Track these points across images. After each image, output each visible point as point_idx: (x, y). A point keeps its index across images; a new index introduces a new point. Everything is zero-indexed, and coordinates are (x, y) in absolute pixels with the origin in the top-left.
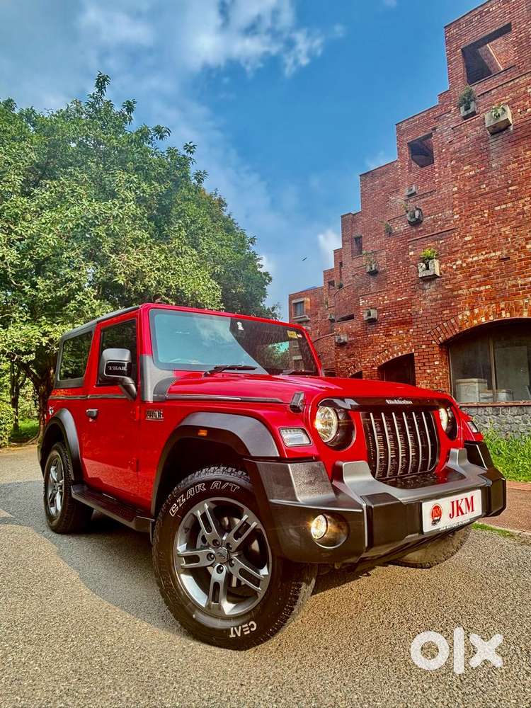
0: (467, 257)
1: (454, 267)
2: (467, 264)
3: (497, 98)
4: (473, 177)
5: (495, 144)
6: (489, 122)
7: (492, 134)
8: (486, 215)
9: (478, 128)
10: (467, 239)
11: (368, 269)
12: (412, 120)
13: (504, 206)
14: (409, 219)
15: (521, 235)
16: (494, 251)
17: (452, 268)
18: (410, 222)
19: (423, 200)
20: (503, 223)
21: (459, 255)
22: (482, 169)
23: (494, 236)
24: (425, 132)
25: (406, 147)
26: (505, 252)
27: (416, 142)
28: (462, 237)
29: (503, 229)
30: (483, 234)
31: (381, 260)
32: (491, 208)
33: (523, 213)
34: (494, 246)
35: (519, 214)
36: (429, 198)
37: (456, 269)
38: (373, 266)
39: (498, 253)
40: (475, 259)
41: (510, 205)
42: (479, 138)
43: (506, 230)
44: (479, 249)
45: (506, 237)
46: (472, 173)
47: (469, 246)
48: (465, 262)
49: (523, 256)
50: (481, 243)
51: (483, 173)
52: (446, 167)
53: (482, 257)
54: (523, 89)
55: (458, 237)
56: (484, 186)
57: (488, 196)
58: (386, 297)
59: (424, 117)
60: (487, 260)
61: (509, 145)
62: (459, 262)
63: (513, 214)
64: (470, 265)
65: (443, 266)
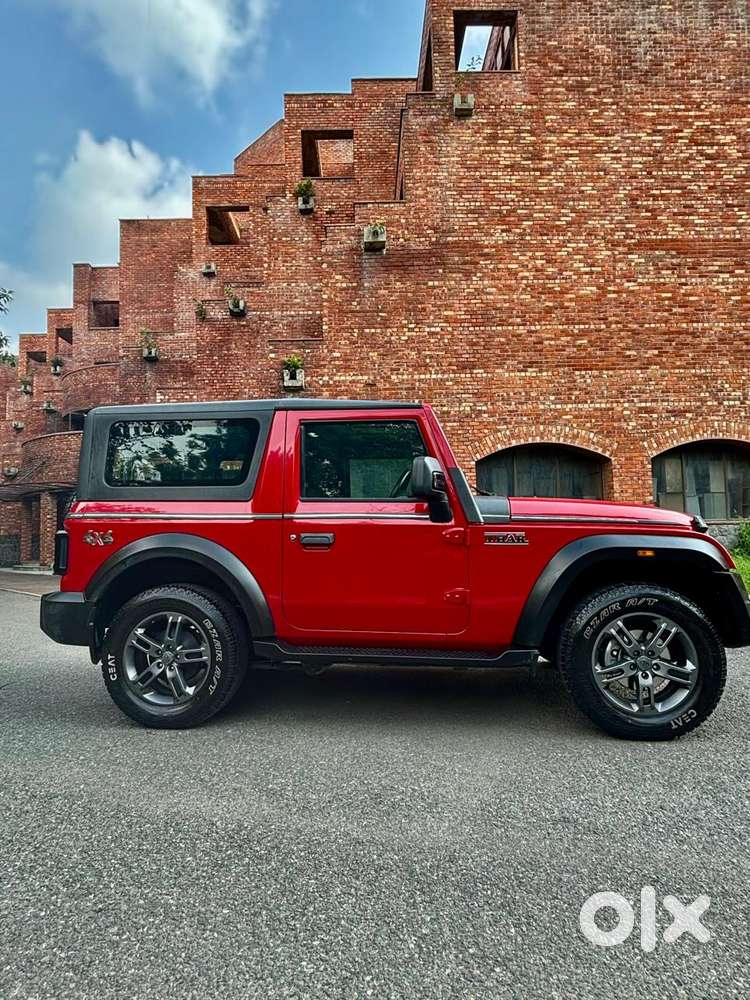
0: (335, 375)
1: (321, 382)
2: (335, 382)
3: (372, 214)
4: (344, 289)
5: (368, 261)
6: (367, 238)
7: (366, 250)
8: (356, 335)
9: (352, 238)
10: (335, 354)
11: (146, 352)
12: (214, 180)
13: (373, 330)
14: (231, 307)
15: (387, 364)
16: (362, 375)
17: (317, 382)
18: (231, 311)
19: (247, 289)
20: (372, 347)
21: (326, 370)
22: (355, 284)
23: (362, 359)
24: (230, 202)
25: (204, 211)
26: (372, 377)
27: (216, 210)
28: (331, 351)
29: (371, 354)
30: (352, 354)
31: (162, 345)
32: (361, 329)
33: (390, 342)
34: (361, 369)
35: (386, 342)
36: (256, 290)
37: (323, 386)
38: (153, 351)
39: (366, 378)
40: (343, 378)
41: (379, 331)
42: (352, 250)
43: (374, 355)
44: (347, 368)
45: (374, 363)
46: (344, 285)
47: (337, 363)
48: (331, 379)
49: (388, 386)
50: (349, 363)
51: (354, 288)
52: (276, 259)
53: (349, 378)
54: (397, 217)
55: (326, 351)
56: (355, 303)
57: (359, 315)
58: (195, 397)
59: (229, 183)
60: (353, 382)
61: (382, 269)
62: (326, 378)
63: (381, 340)
64: (337, 384)
65: (308, 378)
